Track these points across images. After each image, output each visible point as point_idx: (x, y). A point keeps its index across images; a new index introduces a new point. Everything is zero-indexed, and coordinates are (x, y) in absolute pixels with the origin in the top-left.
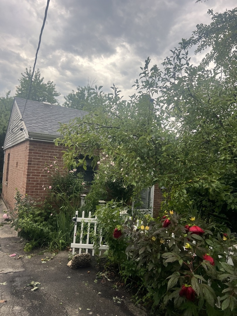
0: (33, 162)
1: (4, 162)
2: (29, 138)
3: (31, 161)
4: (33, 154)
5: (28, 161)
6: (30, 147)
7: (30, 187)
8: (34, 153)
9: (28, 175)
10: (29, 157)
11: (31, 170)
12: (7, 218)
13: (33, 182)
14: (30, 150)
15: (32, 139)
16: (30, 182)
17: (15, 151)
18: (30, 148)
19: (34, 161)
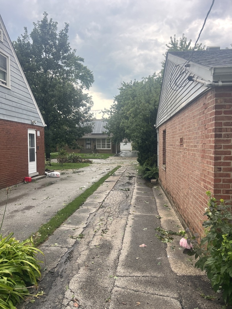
0: (224, 131)
1: (157, 142)
2: (215, 82)
3: (221, 130)
4: (223, 115)
5: (215, 130)
6: (216, 102)
7: (221, 183)
8: (225, 112)
9: (216, 159)
10: (216, 123)
11: (221, 148)
12: (189, 247)
13: (228, 172)
14: (216, 107)
15: (220, 83)
16: (222, 172)
17: (175, 123)
18: (217, 104)
19: (226, 130)
